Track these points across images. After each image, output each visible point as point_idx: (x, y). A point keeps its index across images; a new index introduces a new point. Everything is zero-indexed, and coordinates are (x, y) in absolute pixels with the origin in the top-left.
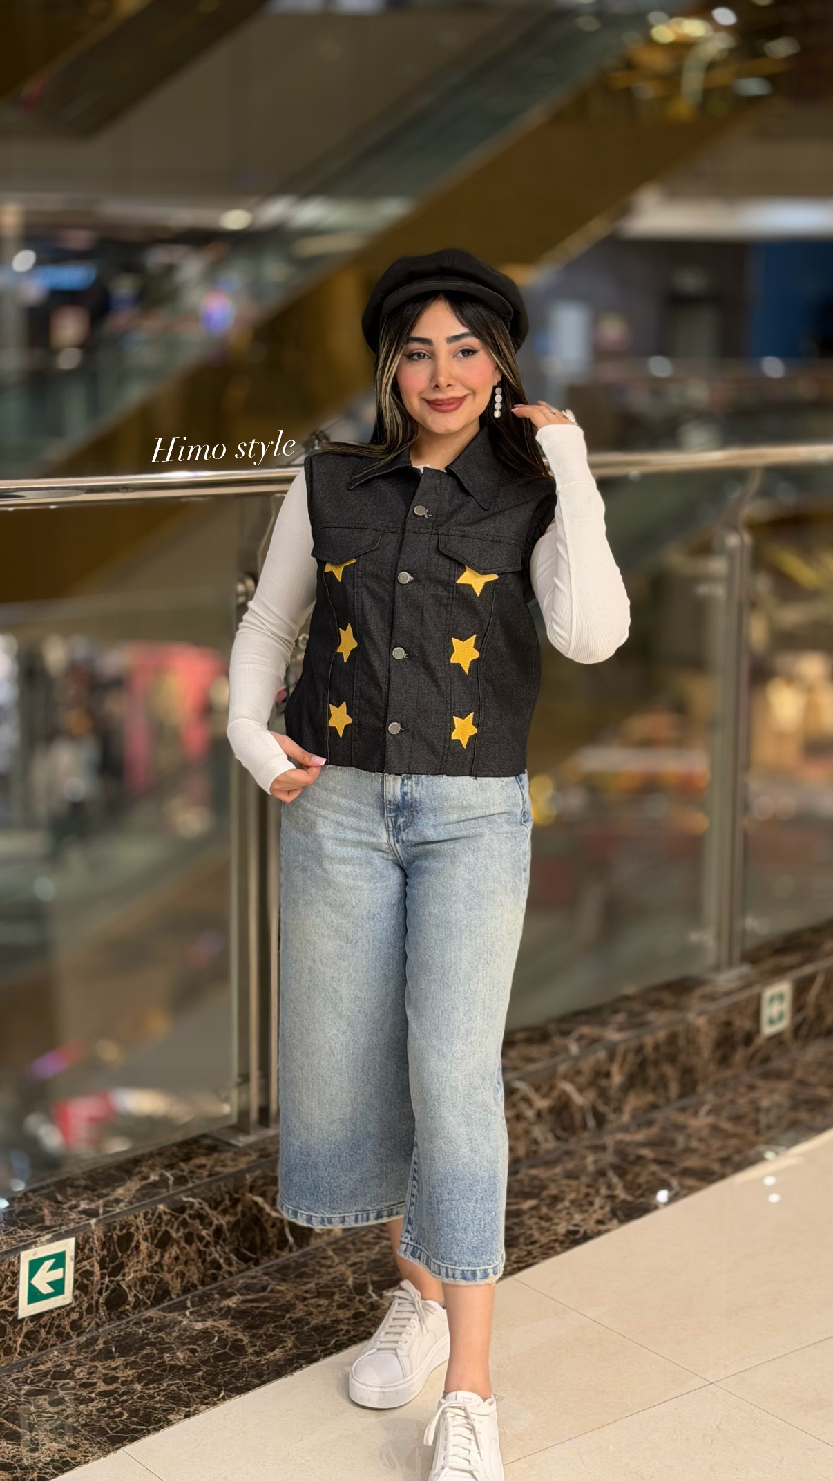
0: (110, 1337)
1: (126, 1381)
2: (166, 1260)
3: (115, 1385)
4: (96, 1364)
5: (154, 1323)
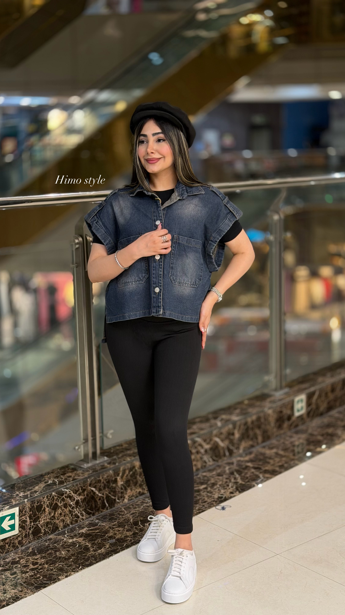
0: (34, 547)
1: (41, 564)
2: (56, 515)
3: (37, 566)
4: (29, 558)
5: (52, 540)
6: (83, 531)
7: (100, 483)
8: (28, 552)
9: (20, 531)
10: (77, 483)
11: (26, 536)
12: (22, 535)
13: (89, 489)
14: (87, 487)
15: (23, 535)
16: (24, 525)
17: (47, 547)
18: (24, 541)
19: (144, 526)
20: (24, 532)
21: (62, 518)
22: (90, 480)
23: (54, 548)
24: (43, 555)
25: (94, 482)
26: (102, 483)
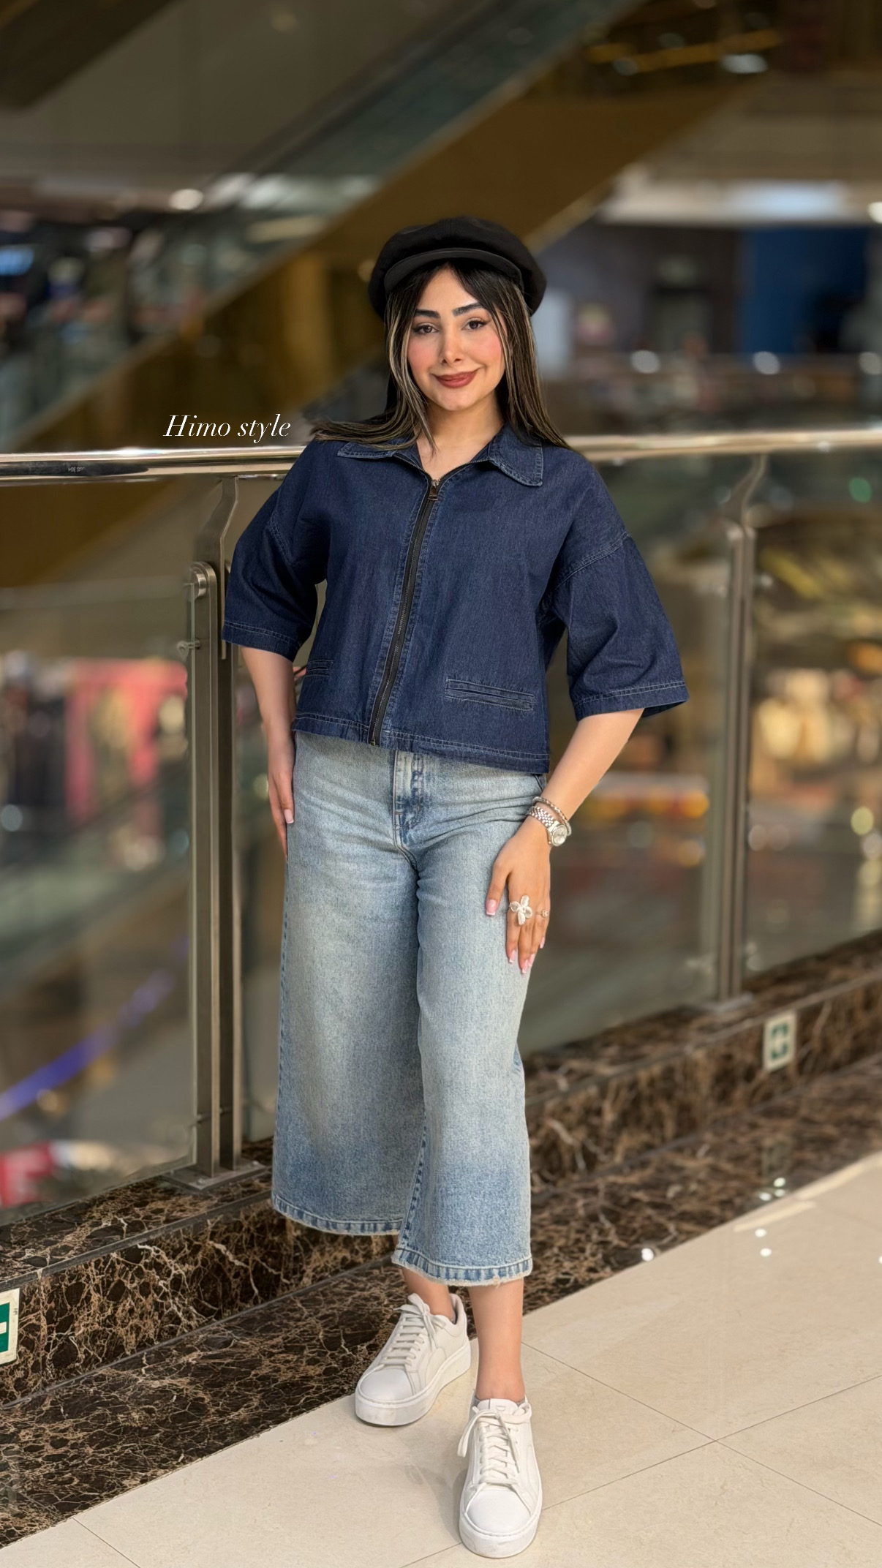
0: (58, 1397)
1: (76, 1444)
2: (120, 1313)
3: (65, 1449)
4: (42, 1426)
5: (107, 1382)
6: (191, 1358)
7: (239, 1232)
8: (42, 1412)
9: (20, 1354)
10: (176, 1230)
11: (35, 1368)
12: (26, 1366)
13: (209, 1247)
14: (204, 1242)
15: (29, 1366)
16: (31, 1336)
17: (94, 1399)
18: (30, 1380)
19: (354, 1351)
20: (32, 1356)
21: (136, 1321)
22: (212, 1223)
23: (111, 1402)
24: (82, 1420)
25: (223, 1229)
26: (245, 1232)
